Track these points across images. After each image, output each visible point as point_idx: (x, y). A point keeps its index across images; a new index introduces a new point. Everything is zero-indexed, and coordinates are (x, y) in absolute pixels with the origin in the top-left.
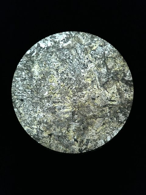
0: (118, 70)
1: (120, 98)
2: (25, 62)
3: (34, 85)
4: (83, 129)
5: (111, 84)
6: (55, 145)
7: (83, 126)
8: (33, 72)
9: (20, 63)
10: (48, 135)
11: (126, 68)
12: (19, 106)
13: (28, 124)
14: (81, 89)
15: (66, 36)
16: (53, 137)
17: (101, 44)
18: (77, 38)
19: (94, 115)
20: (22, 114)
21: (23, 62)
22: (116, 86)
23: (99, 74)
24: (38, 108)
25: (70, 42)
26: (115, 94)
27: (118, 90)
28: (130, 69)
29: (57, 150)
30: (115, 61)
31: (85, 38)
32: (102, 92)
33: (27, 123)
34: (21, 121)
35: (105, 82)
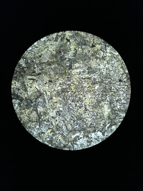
0: (26, 110)
1: (24, 82)
2: (117, 118)
3: (109, 95)
4: (61, 51)
5: (33, 96)
6: (89, 36)
7: (61, 54)
8: (109, 108)
9: (122, 117)
10: (96, 46)
11: (18, 112)
12: (123, 75)
13: (115, 57)
14: (63, 92)
15: (77, 143)
16: (90, 44)
17: (43, 134)
18: (66, 141)
19: (50, 66)
20: (121, 67)
21: (119, 118)
22: (28, 93)
23: (45, 105)
24: (105, 73)
25: (73, 137)
26: (29, 86)
27: (26, 90)
28: (14, 111)
30: (29, 119)
31: (58, 141)
32: (42, 88)
33: (116, 59)
34: (122, 61)
35: (39, 98)
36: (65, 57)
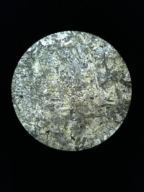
0: (118, 70)
1: (118, 98)
3: (34, 82)
4: (80, 128)
5: (110, 84)
6: (52, 142)
7: (81, 125)
8: (34, 69)
9: (21, 60)
10: (45, 132)
11: (125, 69)
12: (19, 102)
13: (26, 120)
14: (80, 87)
15: (67, 35)
16: (51, 134)
17: (102, 45)
18: (79, 38)
19: (92, 114)
20: (21, 110)
21: (24, 59)
22: (114, 87)
23: (99, 74)
24: (37, 105)
25: (71, 41)
26: (113, 94)
27: (117, 90)
28: (129, 70)
29: (54, 147)
30: (115, 62)
31: (86, 38)
32: (101, 91)
34: (20, 117)
35: (104, 82)
36: (77, 122)
